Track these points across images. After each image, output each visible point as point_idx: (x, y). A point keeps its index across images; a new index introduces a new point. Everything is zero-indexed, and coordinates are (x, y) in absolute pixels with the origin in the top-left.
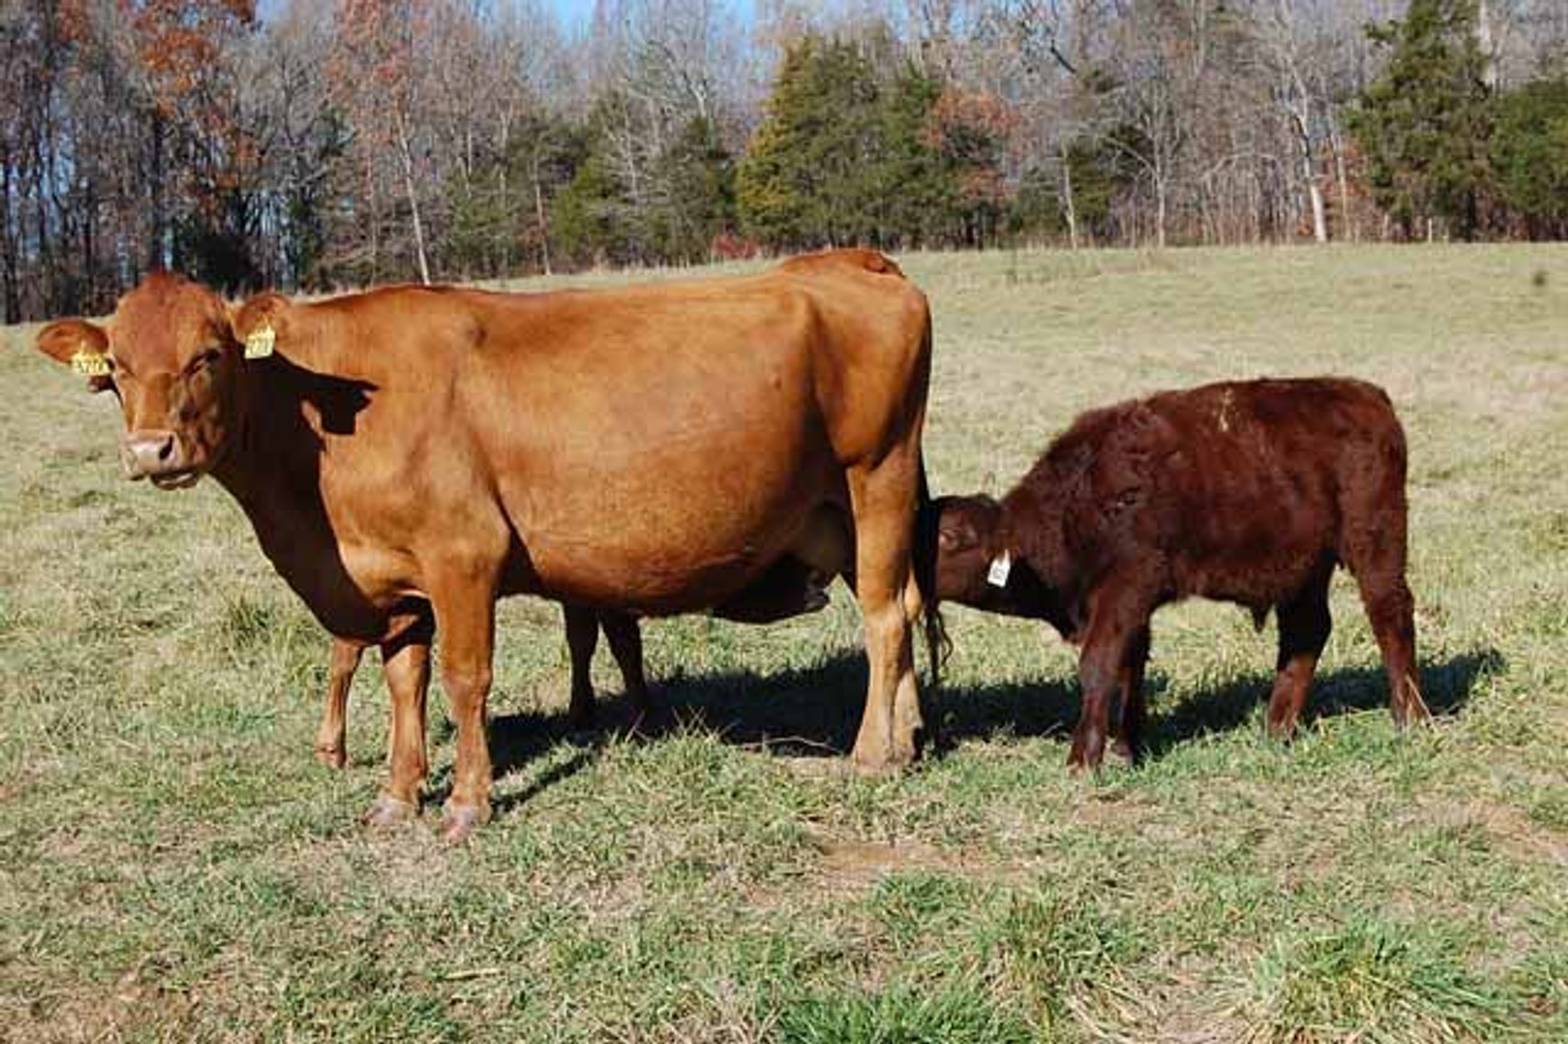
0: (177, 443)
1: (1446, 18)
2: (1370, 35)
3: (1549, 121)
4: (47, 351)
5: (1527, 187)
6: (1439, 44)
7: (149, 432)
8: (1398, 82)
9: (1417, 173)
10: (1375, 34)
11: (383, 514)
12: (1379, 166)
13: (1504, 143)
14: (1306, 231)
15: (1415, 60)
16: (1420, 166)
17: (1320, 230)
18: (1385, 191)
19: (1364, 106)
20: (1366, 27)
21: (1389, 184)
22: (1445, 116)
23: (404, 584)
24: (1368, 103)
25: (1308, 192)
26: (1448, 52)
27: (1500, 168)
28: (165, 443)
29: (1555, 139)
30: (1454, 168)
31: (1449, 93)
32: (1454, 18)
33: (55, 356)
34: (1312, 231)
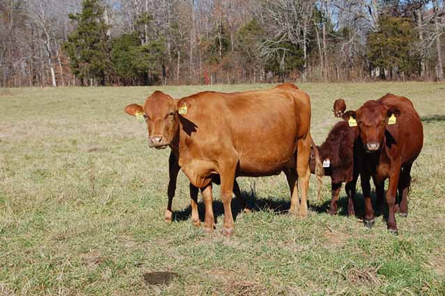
0: (163, 138)
1: (95, 13)
2: (70, 18)
3: (129, 47)
4: (127, 113)
5: (123, 69)
6: (93, 21)
7: (156, 135)
8: (80, 33)
9: (87, 63)
10: (72, 17)
11: (212, 151)
12: (74, 61)
13: (115, 54)
14: (49, 82)
15: (86, 27)
16: (88, 61)
17: (54, 83)
18: (77, 69)
19: (69, 41)
20: (69, 15)
21: (78, 67)
22: (96, 45)
23: (213, 170)
24: (70, 40)
25: (50, 70)
26: (96, 24)
27: (114, 62)
28: (160, 138)
29: (132, 53)
30: (99, 62)
31: (97, 38)
32: (98, 13)
33: (130, 114)
34: (52, 83)
